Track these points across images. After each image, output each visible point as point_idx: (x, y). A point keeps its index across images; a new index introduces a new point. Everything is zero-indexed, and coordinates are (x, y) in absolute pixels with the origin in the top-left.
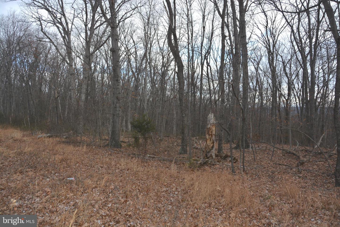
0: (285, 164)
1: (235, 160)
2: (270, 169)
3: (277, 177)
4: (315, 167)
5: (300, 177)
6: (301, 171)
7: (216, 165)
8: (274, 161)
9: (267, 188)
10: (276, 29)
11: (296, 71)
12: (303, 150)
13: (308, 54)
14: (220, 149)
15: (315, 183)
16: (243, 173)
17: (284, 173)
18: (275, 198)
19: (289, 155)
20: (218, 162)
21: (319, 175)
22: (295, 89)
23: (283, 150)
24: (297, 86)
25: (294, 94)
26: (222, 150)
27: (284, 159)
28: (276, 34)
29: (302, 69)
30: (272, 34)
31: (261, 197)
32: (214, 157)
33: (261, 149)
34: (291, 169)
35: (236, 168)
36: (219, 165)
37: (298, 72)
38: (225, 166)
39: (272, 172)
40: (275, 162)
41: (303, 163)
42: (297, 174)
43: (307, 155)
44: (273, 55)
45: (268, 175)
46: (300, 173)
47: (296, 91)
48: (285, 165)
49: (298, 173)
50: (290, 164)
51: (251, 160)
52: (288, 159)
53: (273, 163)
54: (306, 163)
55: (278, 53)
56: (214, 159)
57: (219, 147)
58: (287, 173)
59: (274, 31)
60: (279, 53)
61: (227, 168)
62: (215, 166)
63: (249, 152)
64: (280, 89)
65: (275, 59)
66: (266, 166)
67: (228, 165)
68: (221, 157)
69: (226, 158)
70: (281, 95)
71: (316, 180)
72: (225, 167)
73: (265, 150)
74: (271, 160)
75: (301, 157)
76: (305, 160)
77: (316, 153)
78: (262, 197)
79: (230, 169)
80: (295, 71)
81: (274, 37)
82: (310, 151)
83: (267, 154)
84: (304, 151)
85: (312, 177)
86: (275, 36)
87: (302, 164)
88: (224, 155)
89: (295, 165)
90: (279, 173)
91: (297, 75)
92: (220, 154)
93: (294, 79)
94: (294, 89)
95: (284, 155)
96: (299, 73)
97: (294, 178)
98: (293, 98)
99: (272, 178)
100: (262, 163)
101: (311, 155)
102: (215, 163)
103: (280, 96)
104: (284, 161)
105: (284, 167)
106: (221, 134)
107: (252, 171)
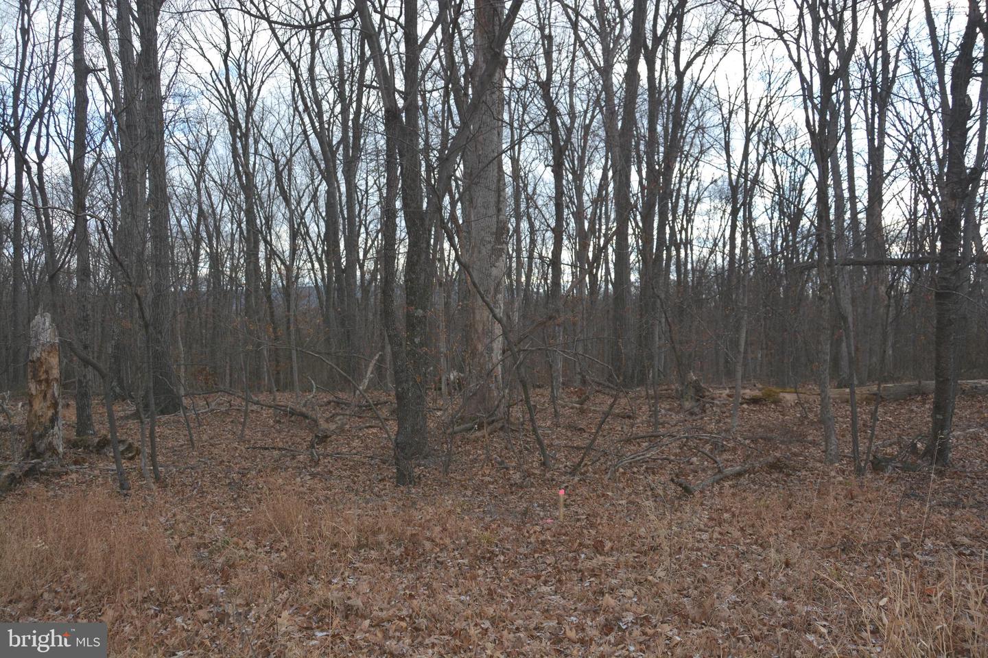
0: (280, 445)
1: (132, 452)
2: (236, 464)
3: (254, 483)
4: (356, 443)
5: (313, 476)
6: (319, 460)
7: (67, 473)
8: (249, 441)
9: (224, 520)
10: (255, 64)
11: (311, 187)
12: (329, 403)
13: (339, 143)
14: (83, 424)
15: (352, 485)
16: (154, 487)
17: (273, 470)
18: (241, 542)
19: (293, 418)
20: (76, 463)
21: (364, 464)
22: (310, 238)
23: (276, 407)
24: (316, 228)
25: (308, 250)
26: (91, 424)
27: (279, 432)
28: (254, 80)
29: (324, 183)
30: (243, 76)
31: (205, 548)
32: (61, 450)
33: (213, 410)
34: (294, 457)
35: (134, 473)
36: (77, 472)
37: (317, 189)
38: (97, 472)
39: (241, 471)
40: (252, 442)
41: (326, 437)
42: (309, 468)
43: (338, 414)
44: (247, 140)
45: (228, 481)
46: (317, 464)
47: (313, 243)
48: (280, 449)
49: (310, 466)
50: (293, 444)
51: (182, 446)
52: (289, 431)
53: (247, 446)
54: (334, 437)
55: (261, 135)
56: (61, 456)
57: (79, 416)
58: (281, 469)
59: (249, 72)
60: (264, 133)
61: (105, 479)
62: (65, 477)
63: (179, 421)
64: (269, 238)
65: (252, 150)
66: (225, 459)
67: (108, 470)
68: (86, 447)
69: (103, 447)
70: (272, 254)
71: (356, 476)
72: (99, 477)
73: (227, 413)
74: (242, 439)
75: (321, 422)
76: (333, 427)
77: (360, 407)
78: (206, 546)
79: (114, 480)
80: (308, 187)
81: (250, 88)
82: (345, 404)
83: (232, 422)
84: (332, 403)
85: (345, 470)
86: (252, 85)
87: (323, 439)
88: (97, 440)
89: (305, 445)
90: (260, 471)
91: (314, 198)
92: (84, 438)
93: (306, 209)
94: (307, 238)
95: (279, 422)
96: (318, 193)
97: (298, 479)
98: (305, 261)
99: (238, 489)
100: (216, 451)
101: (348, 412)
102: (64, 470)
103: (270, 258)
104: (276, 438)
105: (276, 453)
106: (85, 376)
107: (182, 476)
